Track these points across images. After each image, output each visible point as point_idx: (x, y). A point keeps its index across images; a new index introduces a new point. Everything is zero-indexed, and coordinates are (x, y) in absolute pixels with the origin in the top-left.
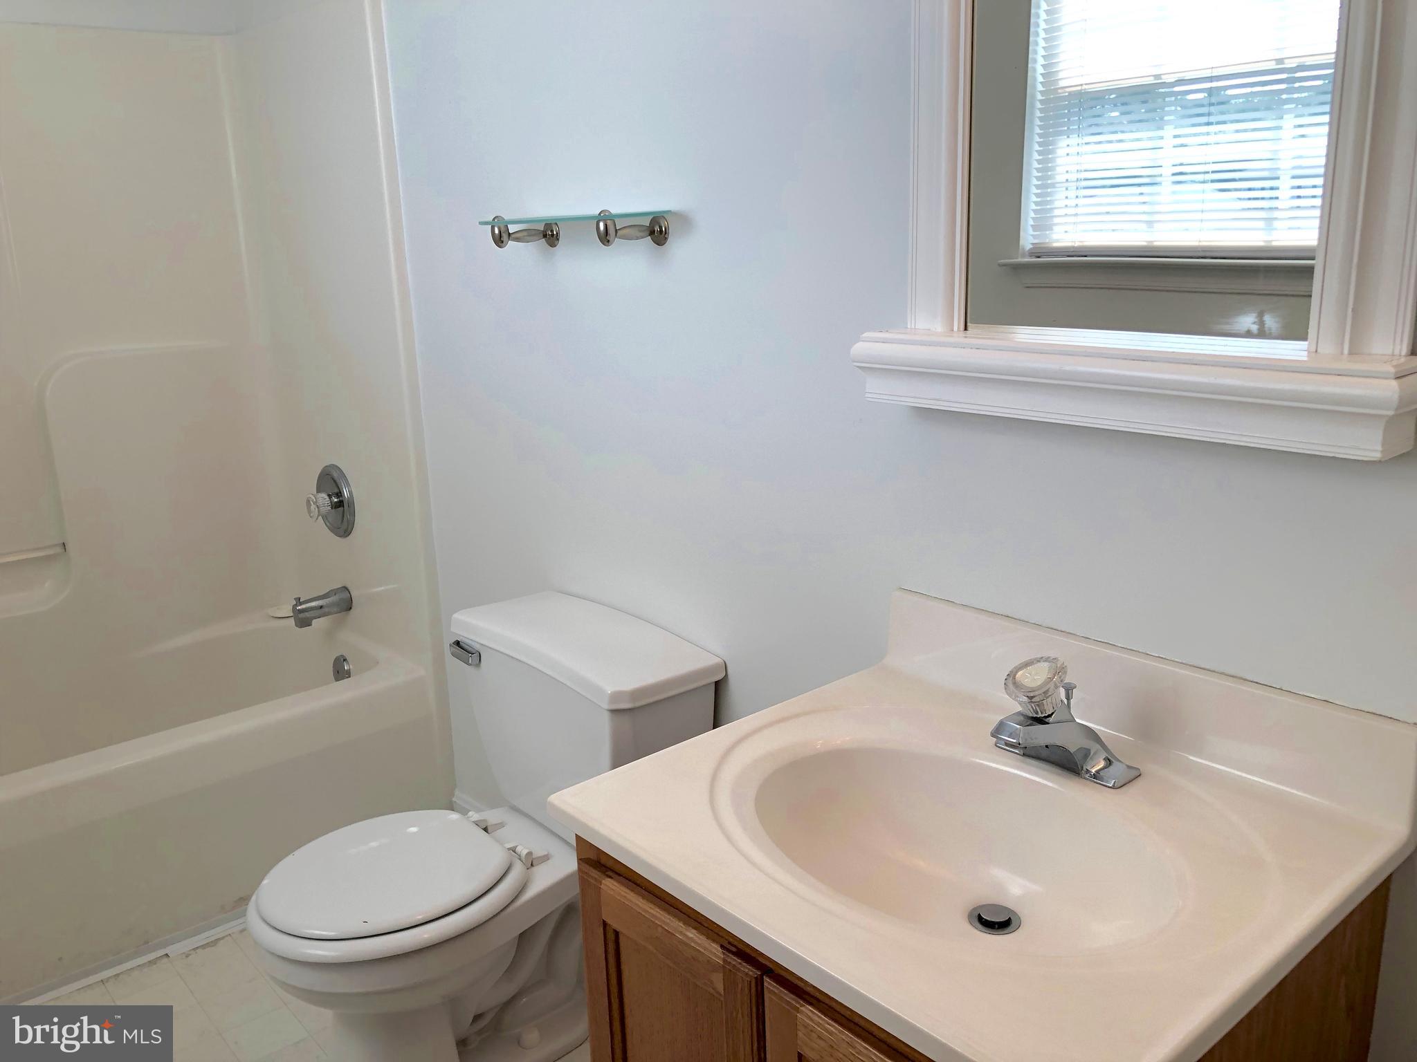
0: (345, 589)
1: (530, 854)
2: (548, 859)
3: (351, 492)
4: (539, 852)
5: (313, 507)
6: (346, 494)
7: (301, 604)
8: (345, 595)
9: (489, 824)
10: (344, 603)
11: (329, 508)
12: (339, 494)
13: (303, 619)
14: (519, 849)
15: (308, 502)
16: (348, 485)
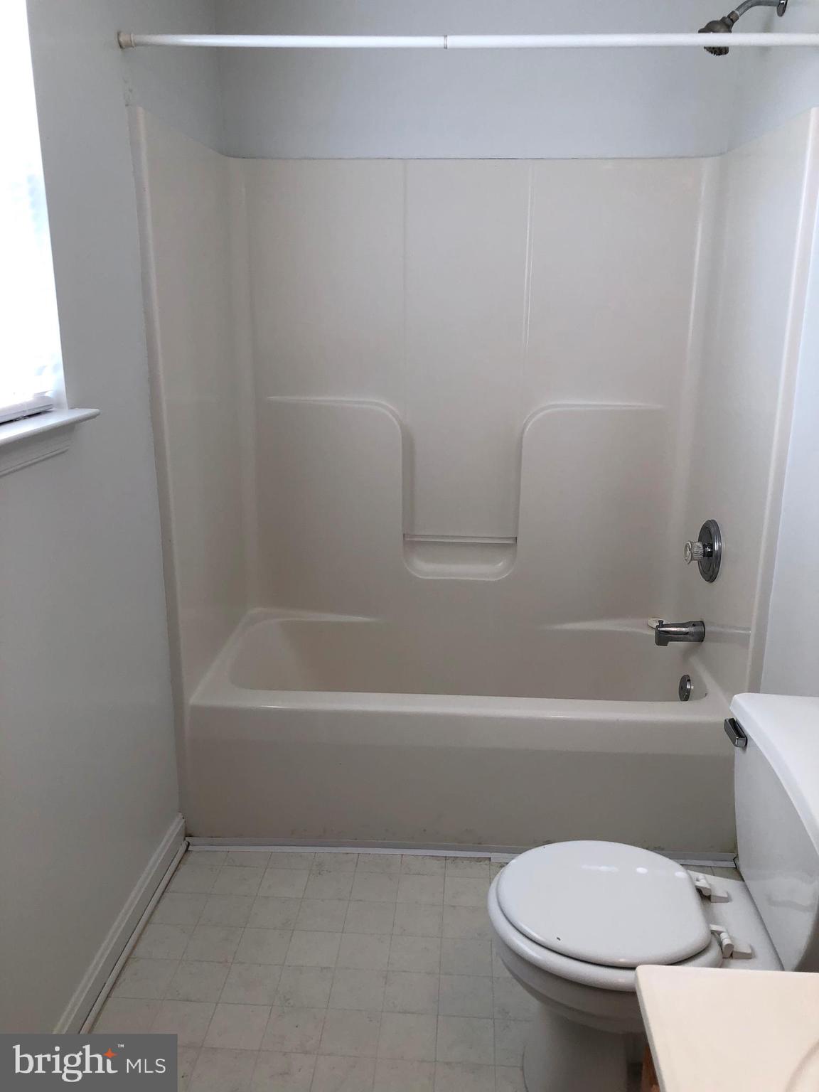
0: (702, 623)
1: (730, 946)
2: (751, 958)
3: (720, 548)
4: (742, 947)
5: (688, 552)
6: (716, 547)
7: (663, 626)
8: (699, 629)
9: (712, 894)
10: (698, 635)
11: (701, 556)
12: (712, 546)
13: (663, 638)
14: (723, 936)
15: (686, 546)
16: (720, 541)
